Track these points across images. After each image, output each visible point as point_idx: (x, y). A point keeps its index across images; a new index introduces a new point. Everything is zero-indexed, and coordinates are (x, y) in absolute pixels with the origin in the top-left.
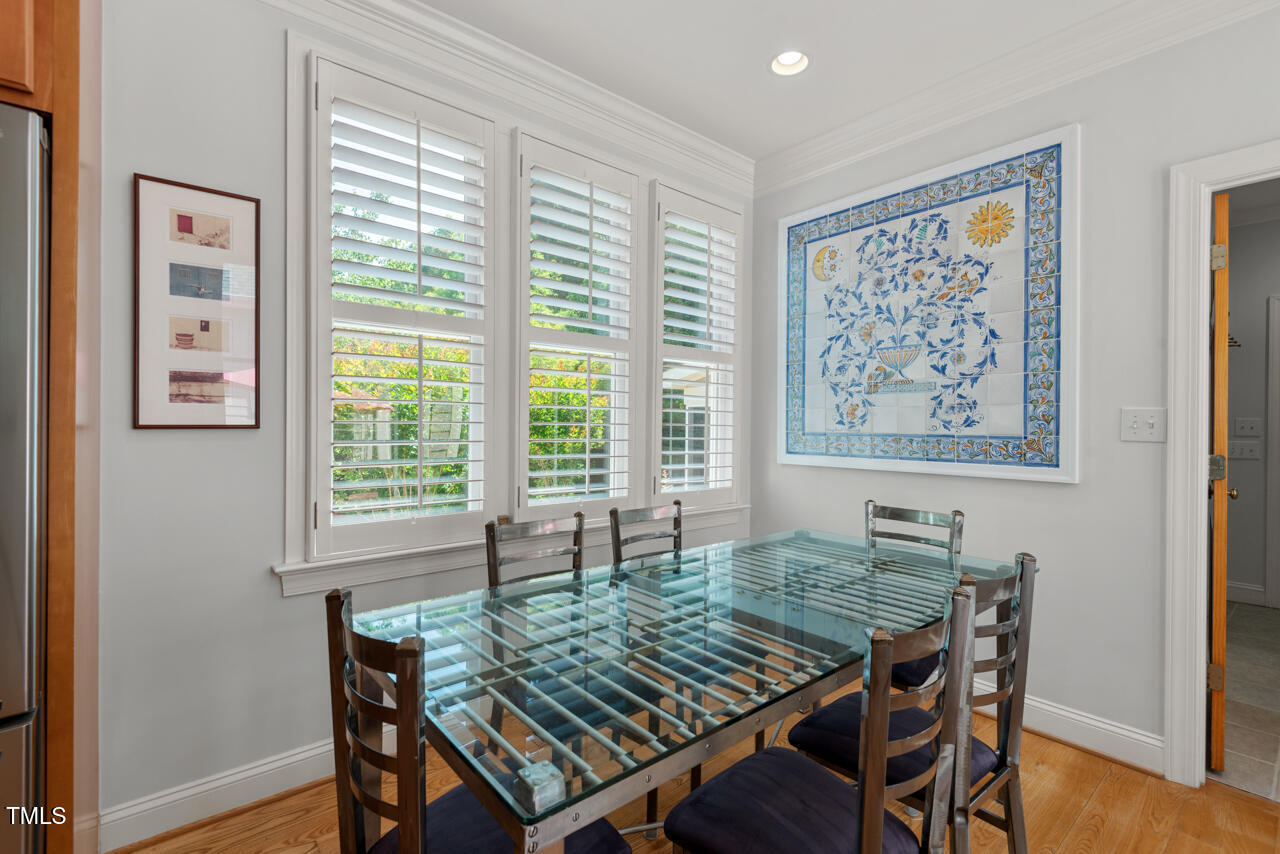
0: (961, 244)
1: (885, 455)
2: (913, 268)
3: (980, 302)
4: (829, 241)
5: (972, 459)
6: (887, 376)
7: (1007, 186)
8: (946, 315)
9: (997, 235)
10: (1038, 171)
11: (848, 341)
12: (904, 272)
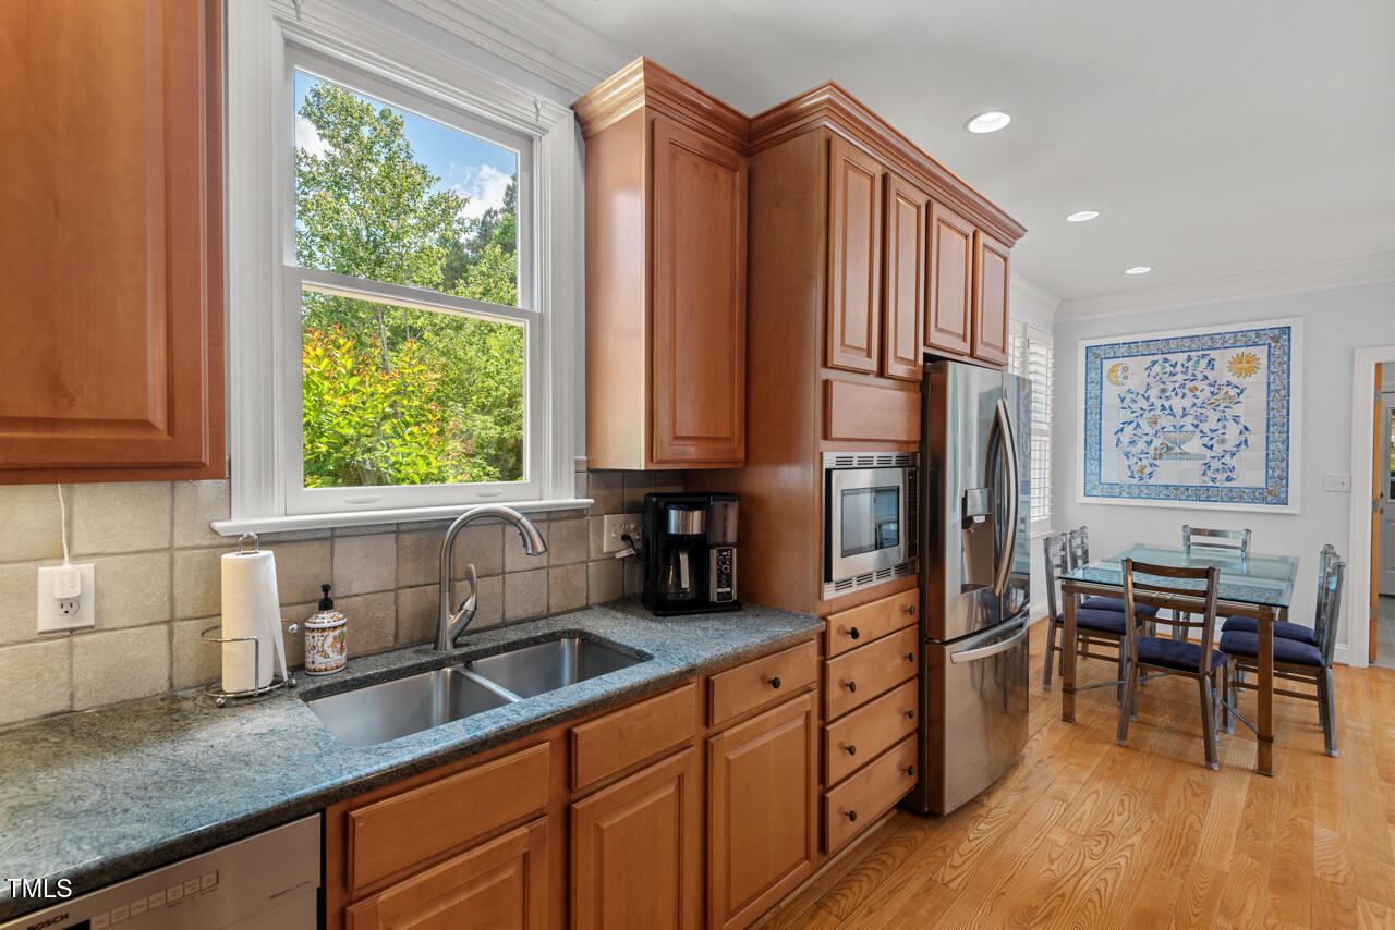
0: (1224, 374)
1: (1167, 497)
2: (1189, 384)
3: (1237, 410)
4: (1121, 360)
5: (1231, 500)
6: (1169, 449)
7: (1255, 344)
8: (1213, 416)
9: (1250, 372)
10: (1276, 339)
11: (1138, 425)
12: (1183, 386)
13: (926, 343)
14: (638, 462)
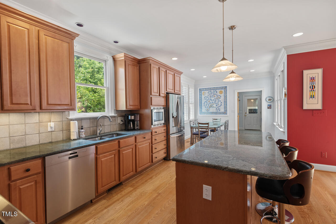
0: (218, 94)
1: (211, 114)
2: (214, 95)
3: (220, 100)
4: (205, 91)
5: (220, 114)
6: (211, 106)
7: (222, 89)
8: (217, 100)
9: (222, 93)
10: (225, 88)
11: (207, 102)
12: (213, 96)
13: (166, 91)
14: (125, 109)
